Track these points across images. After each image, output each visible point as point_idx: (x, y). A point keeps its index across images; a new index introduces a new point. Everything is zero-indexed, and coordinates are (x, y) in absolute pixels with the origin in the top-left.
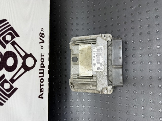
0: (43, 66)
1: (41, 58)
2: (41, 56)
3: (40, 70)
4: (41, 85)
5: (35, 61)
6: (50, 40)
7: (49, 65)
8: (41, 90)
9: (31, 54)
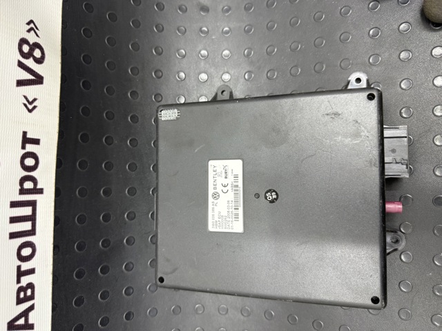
0: (30, 187)
1: (24, 151)
2: (26, 140)
3: (14, 204)
4: (20, 274)
8: (22, 295)
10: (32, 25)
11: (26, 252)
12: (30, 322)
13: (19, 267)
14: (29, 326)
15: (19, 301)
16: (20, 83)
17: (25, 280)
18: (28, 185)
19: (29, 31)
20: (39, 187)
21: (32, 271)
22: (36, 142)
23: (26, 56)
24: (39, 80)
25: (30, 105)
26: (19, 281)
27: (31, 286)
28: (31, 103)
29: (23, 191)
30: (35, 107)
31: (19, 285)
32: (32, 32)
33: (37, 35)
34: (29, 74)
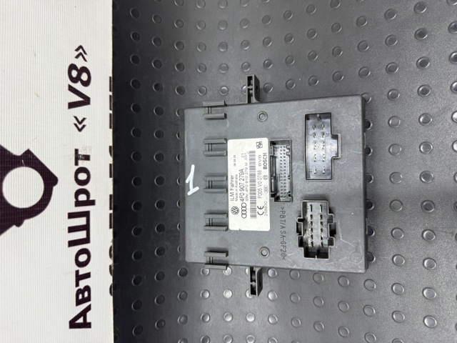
0: (84, 199)
1: (77, 167)
2: (78, 157)
3: (71, 216)
4: (79, 278)
5: (50, 180)
6: (113, 93)
7: (112, 193)
8: (80, 297)
9: (28, 152)
10: (81, 51)
11: (83, 258)
12: (88, 321)
13: (77, 272)
14: (87, 325)
15: (79, 302)
16: (72, 105)
17: (83, 284)
18: (82, 197)
19: (77, 57)
20: (91, 199)
21: (87, 276)
22: (87, 158)
23: (74, 80)
24: (86, 101)
25: (80, 125)
26: (77, 285)
27: (87, 288)
28: (80, 123)
29: (78, 204)
30: (84, 126)
31: (78, 288)
32: (81, 57)
33: (85, 60)
34: (77, 97)
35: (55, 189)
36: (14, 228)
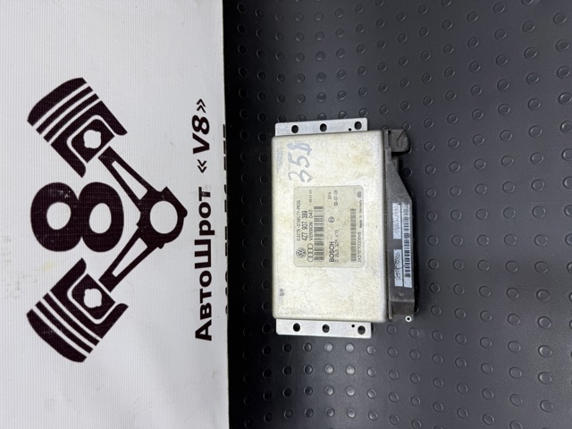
0: (206, 230)
1: (201, 202)
2: (202, 194)
3: (197, 242)
4: (203, 295)
6: (227, 139)
7: (226, 225)
8: (204, 312)
9: (166, 189)
10: (201, 104)
11: (206, 279)
12: (209, 334)
13: (201, 290)
14: (208, 337)
15: (203, 317)
16: (196, 150)
17: (206, 301)
18: (205, 228)
19: (198, 109)
20: (212, 229)
21: (209, 295)
22: (208, 195)
23: (197, 129)
24: (206, 147)
25: (202, 167)
26: (201, 302)
27: (209, 306)
28: (202, 165)
29: (202, 233)
30: (205, 168)
31: (202, 304)
32: (201, 109)
33: (204, 112)
34: (200, 143)
35: (185, 219)
36: (158, 249)
